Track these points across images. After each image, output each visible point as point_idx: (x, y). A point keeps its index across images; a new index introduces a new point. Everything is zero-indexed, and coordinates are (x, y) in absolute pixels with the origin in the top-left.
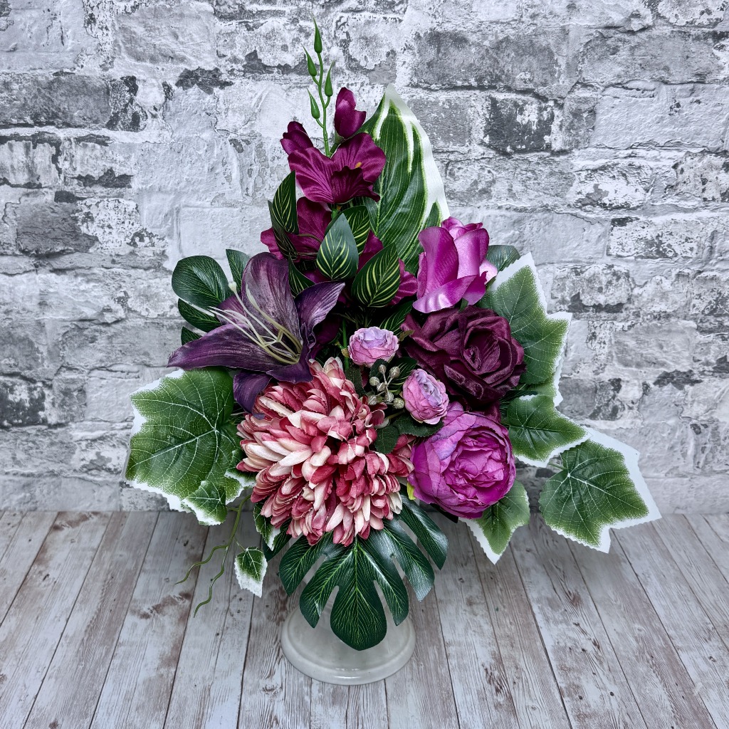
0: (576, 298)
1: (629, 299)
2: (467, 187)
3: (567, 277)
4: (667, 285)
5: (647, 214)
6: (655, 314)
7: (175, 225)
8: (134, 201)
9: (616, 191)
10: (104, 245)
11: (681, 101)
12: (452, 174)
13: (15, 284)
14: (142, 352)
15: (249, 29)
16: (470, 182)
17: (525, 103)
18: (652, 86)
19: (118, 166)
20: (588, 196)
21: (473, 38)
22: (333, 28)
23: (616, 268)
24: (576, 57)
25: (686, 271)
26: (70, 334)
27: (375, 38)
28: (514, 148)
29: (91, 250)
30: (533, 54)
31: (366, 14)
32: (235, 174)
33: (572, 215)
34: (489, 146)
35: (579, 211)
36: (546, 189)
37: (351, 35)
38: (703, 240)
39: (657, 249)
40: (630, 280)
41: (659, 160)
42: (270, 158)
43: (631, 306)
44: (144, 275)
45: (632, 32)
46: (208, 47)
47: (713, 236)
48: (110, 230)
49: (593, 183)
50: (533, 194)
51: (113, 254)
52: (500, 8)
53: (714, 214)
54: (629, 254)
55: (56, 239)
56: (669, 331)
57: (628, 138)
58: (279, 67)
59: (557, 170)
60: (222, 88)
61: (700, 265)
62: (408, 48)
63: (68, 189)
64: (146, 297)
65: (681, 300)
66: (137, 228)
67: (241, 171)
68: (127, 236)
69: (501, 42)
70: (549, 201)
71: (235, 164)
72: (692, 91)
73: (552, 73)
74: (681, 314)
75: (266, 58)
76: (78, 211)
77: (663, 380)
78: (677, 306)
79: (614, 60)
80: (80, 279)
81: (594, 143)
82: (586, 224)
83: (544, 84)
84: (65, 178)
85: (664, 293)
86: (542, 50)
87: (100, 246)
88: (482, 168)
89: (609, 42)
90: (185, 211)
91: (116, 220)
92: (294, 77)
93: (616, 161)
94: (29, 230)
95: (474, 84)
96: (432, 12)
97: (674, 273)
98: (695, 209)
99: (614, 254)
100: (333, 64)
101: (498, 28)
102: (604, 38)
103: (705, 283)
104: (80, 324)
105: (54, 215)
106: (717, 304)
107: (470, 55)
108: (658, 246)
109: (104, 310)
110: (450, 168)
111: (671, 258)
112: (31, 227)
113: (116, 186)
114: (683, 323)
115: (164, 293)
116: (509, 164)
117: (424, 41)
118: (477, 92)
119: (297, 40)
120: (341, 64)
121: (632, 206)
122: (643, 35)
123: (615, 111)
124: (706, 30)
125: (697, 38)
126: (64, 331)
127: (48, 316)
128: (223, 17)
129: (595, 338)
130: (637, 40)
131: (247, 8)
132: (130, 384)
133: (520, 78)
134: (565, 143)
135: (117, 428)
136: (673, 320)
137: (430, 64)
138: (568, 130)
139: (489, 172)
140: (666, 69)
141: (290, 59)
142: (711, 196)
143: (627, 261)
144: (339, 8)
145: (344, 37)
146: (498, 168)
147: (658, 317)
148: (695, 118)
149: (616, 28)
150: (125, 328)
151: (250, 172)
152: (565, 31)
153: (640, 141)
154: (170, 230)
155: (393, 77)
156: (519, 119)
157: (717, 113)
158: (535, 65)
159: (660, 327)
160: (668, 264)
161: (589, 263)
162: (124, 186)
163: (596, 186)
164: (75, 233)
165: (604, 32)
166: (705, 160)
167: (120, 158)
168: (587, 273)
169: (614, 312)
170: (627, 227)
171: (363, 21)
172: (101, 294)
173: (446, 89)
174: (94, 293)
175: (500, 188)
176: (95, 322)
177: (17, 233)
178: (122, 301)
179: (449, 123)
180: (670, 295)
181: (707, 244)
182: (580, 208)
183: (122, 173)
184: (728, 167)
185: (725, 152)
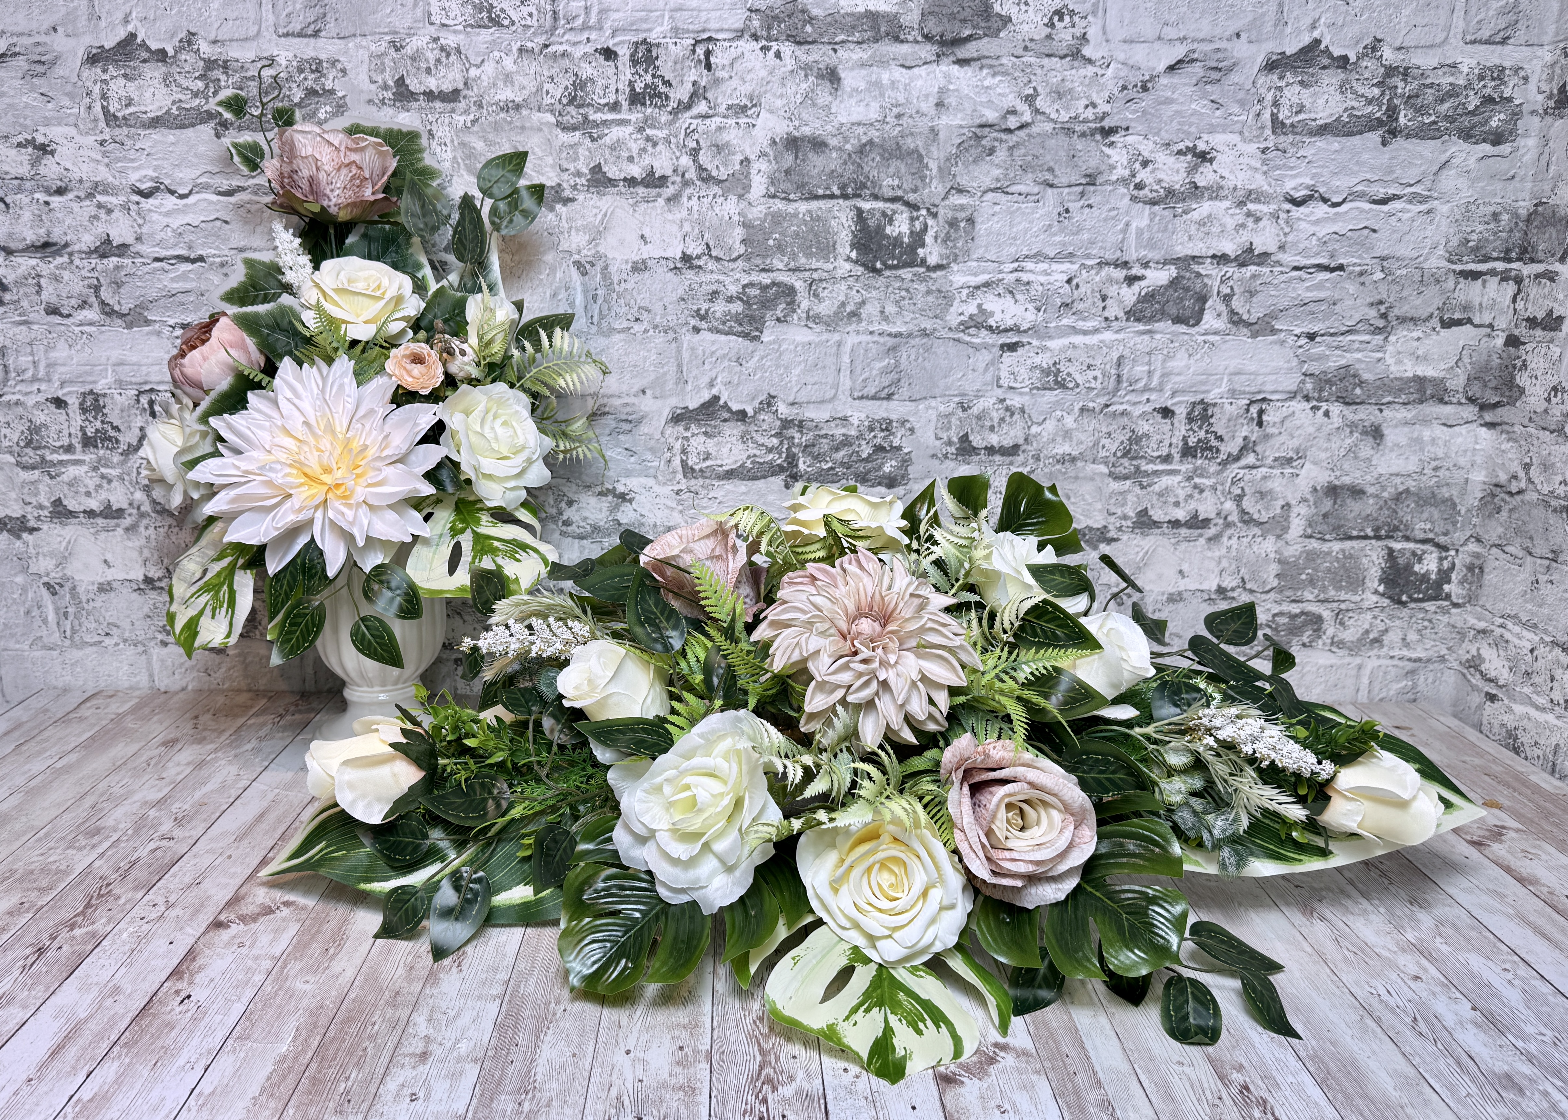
0: (965, 439)
1: (1026, 440)
2: (835, 308)
3: (952, 414)
4: (1069, 422)
5: (1040, 338)
6: (1058, 457)
9: (1003, 311)
11: (1071, 206)
12: (816, 296)
15: (593, 140)
16: (837, 303)
17: (894, 212)
18: (1036, 190)
20: (971, 317)
21: (833, 142)
22: (682, 136)
23: (1008, 402)
24: (948, 160)
25: (1091, 405)
27: (727, 144)
28: (884, 264)
30: (901, 158)
31: (717, 120)
33: (954, 339)
34: (856, 262)
35: (962, 334)
36: (925, 311)
37: (701, 142)
38: (1108, 367)
39: (1055, 379)
40: (1026, 416)
41: (1048, 274)
42: (616, 279)
43: (1029, 448)
45: (1009, 131)
46: (550, 160)
47: (1119, 363)
49: (976, 303)
50: (908, 316)
52: (861, 109)
53: (1120, 336)
54: (1023, 385)
56: (1076, 478)
57: (1013, 250)
58: (625, 180)
59: (934, 288)
60: (565, 205)
61: (1106, 398)
62: (763, 154)
65: (1087, 440)
67: (585, 296)
69: (865, 145)
70: (928, 324)
72: (1082, 194)
73: (923, 178)
74: (1090, 458)
75: (612, 171)
78: (1083, 447)
79: (992, 163)
81: (975, 256)
82: (970, 350)
83: (915, 190)
85: (1067, 432)
86: (910, 153)
88: (850, 288)
89: (984, 142)
92: (641, 190)
93: (1000, 276)
95: (837, 192)
96: (787, 115)
97: (1077, 407)
98: (1096, 331)
99: (1006, 385)
100: (683, 175)
101: (861, 130)
102: (978, 138)
103: (1114, 419)
106: (1131, 445)
107: (832, 160)
108: (1056, 376)
110: (814, 288)
111: (1072, 389)
114: (1091, 468)
116: (881, 282)
117: (780, 147)
118: (841, 201)
119: (644, 150)
120: (692, 174)
121: (1022, 329)
122: (1022, 133)
123: (996, 219)
124: (1093, 125)
125: (1083, 135)
128: (565, 128)
130: (1015, 138)
131: (591, 118)
133: (888, 184)
134: (941, 255)
136: (1079, 464)
137: (787, 172)
138: (945, 241)
139: (858, 292)
140: (1051, 170)
141: (636, 171)
142: (1113, 315)
143: (1021, 394)
144: (688, 114)
145: (694, 145)
146: (867, 287)
148: (1088, 224)
149: (991, 126)
151: (595, 298)
152: (934, 132)
153: (1027, 253)
155: (747, 188)
156: (888, 230)
157: (1113, 218)
158: (903, 170)
159: (1065, 473)
160: (1068, 397)
161: (978, 397)
163: (980, 306)
165: (978, 131)
166: (1103, 274)
168: (975, 408)
169: (1010, 455)
170: (1018, 353)
171: (713, 127)
173: (807, 199)
175: (871, 310)
179: (811, 237)
180: (1075, 434)
181: (1113, 372)
182: (963, 331)
184: (1131, 280)
185: (1126, 263)
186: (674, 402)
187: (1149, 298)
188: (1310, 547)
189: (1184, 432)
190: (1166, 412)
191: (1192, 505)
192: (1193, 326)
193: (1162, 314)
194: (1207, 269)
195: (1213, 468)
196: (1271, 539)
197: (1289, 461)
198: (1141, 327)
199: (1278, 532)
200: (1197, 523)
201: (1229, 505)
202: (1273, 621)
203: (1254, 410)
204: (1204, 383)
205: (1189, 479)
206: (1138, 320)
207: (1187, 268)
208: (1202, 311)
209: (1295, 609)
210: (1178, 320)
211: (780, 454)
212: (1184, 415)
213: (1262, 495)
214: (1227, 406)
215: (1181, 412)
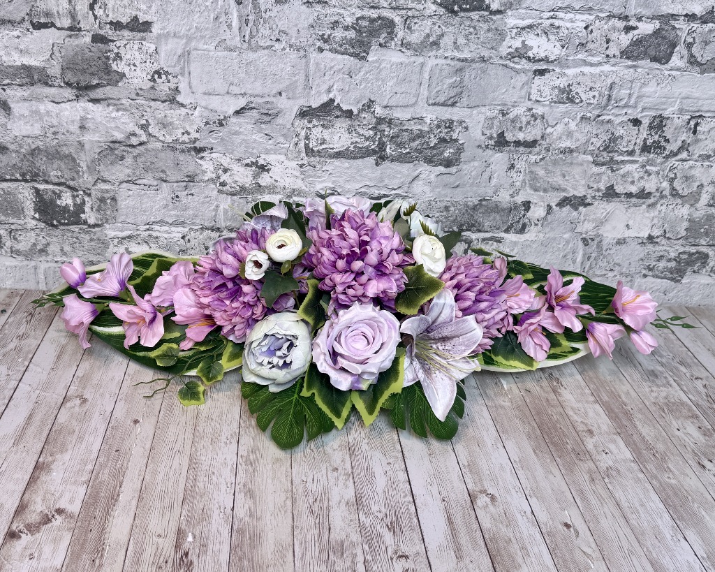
0: (501, 135)
1: (542, 137)
2: (421, 39)
3: (496, 118)
4: (573, 125)
5: (562, 67)
6: (562, 149)
7: (186, 66)
8: (154, 43)
9: (539, 46)
10: (130, 81)
12: (409, 28)
13: (61, 111)
14: (160, 170)
16: (423, 35)
19: (141, 14)
20: (517, 49)
23: (534, 111)
25: (588, 115)
26: (104, 153)
28: (460, 7)
29: (120, 84)
32: (235, 23)
33: (503, 65)
34: (440, 5)
35: (509, 61)
36: (485, 43)
38: (603, 89)
39: (567, 96)
40: (545, 121)
41: (573, 22)
42: (263, 10)
43: (543, 142)
44: (162, 106)
47: (611, 88)
48: (135, 68)
49: (521, 39)
50: (473, 47)
51: (137, 88)
53: (613, 69)
54: (545, 99)
55: (92, 74)
56: (571, 164)
57: (551, 3)
59: (493, 27)
61: (599, 111)
63: (102, 32)
64: (164, 125)
65: (583, 139)
66: (156, 67)
67: (240, 20)
68: (148, 74)
70: (486, 53)
71: (235, 15)
74: (582, 150)
76: (109, 51)
77: (563, 203)
78: (579, 143)
80: (111, 108)
81: (524, 6)
82: (513, 73)
84: (100, 23)
85: (570, 133)
87: (127, 81)
88: (434, 24)
90: (194, 53)
91: (140, 60)
93: (540, 21)
94: (72, 66)
97: (579, 117)
98: (600, 64)
99: (534, 99)
103: (602, 125)
104: (111, 145)
105: (90, 54)
106: (610, 143)
108: (568, 94)
109: (130, 134)
110: (407, 23)
111: (577, 104)
112: (73, 64)
113: (140, 31)
114: (582, 157)
115: (177, 122)
116: (456, 20)
121: (550, 60)
126: (99, 151)
127: (87, 138)
129: (514, 168)
132: (151, 195)
134: (501, 4)
135: (141, 229)
136: (575, 154)
139: (439, 27)
142: (613, 53)
143: (543, 105)
146: (446, 24)
147: (563, 152)
150: (146, 150)
151: (247, 22)
153: (560, 5)
154: (183, 69)
159: (565, 160)
160: (575, 108)
161: (513, 106)
162: (146, 31)
163: (523, 42)
164: (107, 70)
166: (610, 24)
167: (143, 7)
168: (511, 114)
169: (530, 147)
170: (545, 77)
172: (128, 121)
174: (122, 120)
175: (447, 41)
176: (124, 144)
177: (62, 69)
178: (144, 127)
180: (575, 134)
181: (606, 93)
182: (510, 59)
183: (145, 20)
184: (628, 29)
185: (627, 16)
186: (302, 102)
187: (637, 43)
188: (710, 212)
189: (645, 136)
190: (636, 122)
191: (642, 183)
192: (664, 64)
193: (645, 55)
194: (681, 24)
195: (660, 160)
196: (687, 206)
197: (708, 157)
198: (630, 63)
199: (692, 202)
200: (643, 195)
201: (665, 184)
202: (678, 257)
203: (692, 123)
204: (664, 103)
205: (643, 166)
206: (628, 58)
207: (667, 23)
208: (672, 53)
209: (693, 250)
210: (654, 59)
211: (374, 142)
212: (647, 124)
213: (687, 178)
214: (676, 120)
215: (646, 122)
